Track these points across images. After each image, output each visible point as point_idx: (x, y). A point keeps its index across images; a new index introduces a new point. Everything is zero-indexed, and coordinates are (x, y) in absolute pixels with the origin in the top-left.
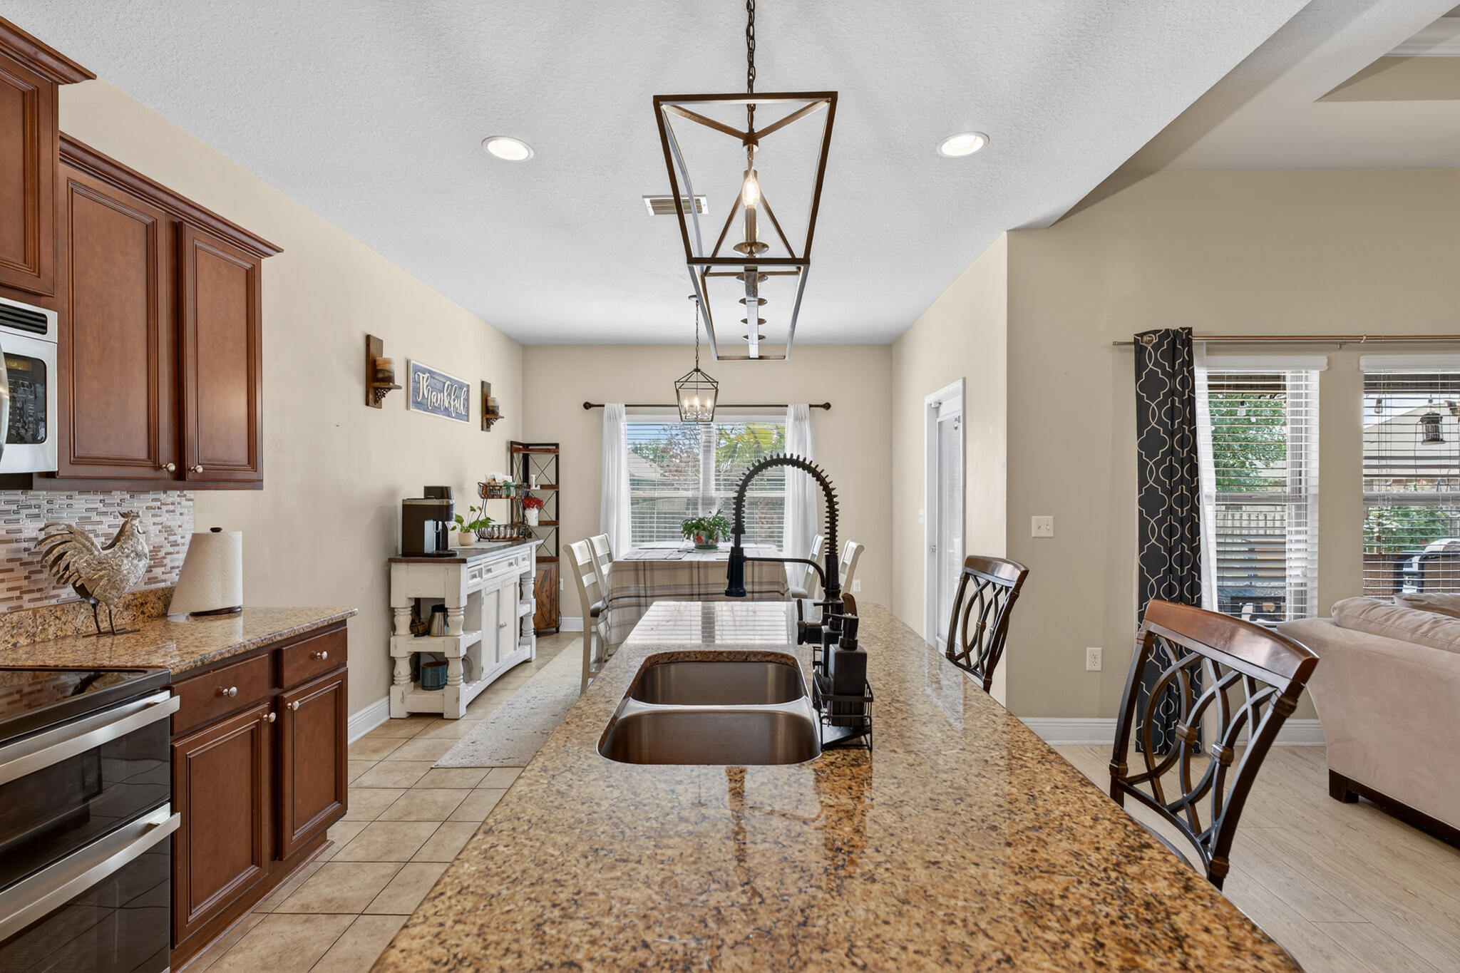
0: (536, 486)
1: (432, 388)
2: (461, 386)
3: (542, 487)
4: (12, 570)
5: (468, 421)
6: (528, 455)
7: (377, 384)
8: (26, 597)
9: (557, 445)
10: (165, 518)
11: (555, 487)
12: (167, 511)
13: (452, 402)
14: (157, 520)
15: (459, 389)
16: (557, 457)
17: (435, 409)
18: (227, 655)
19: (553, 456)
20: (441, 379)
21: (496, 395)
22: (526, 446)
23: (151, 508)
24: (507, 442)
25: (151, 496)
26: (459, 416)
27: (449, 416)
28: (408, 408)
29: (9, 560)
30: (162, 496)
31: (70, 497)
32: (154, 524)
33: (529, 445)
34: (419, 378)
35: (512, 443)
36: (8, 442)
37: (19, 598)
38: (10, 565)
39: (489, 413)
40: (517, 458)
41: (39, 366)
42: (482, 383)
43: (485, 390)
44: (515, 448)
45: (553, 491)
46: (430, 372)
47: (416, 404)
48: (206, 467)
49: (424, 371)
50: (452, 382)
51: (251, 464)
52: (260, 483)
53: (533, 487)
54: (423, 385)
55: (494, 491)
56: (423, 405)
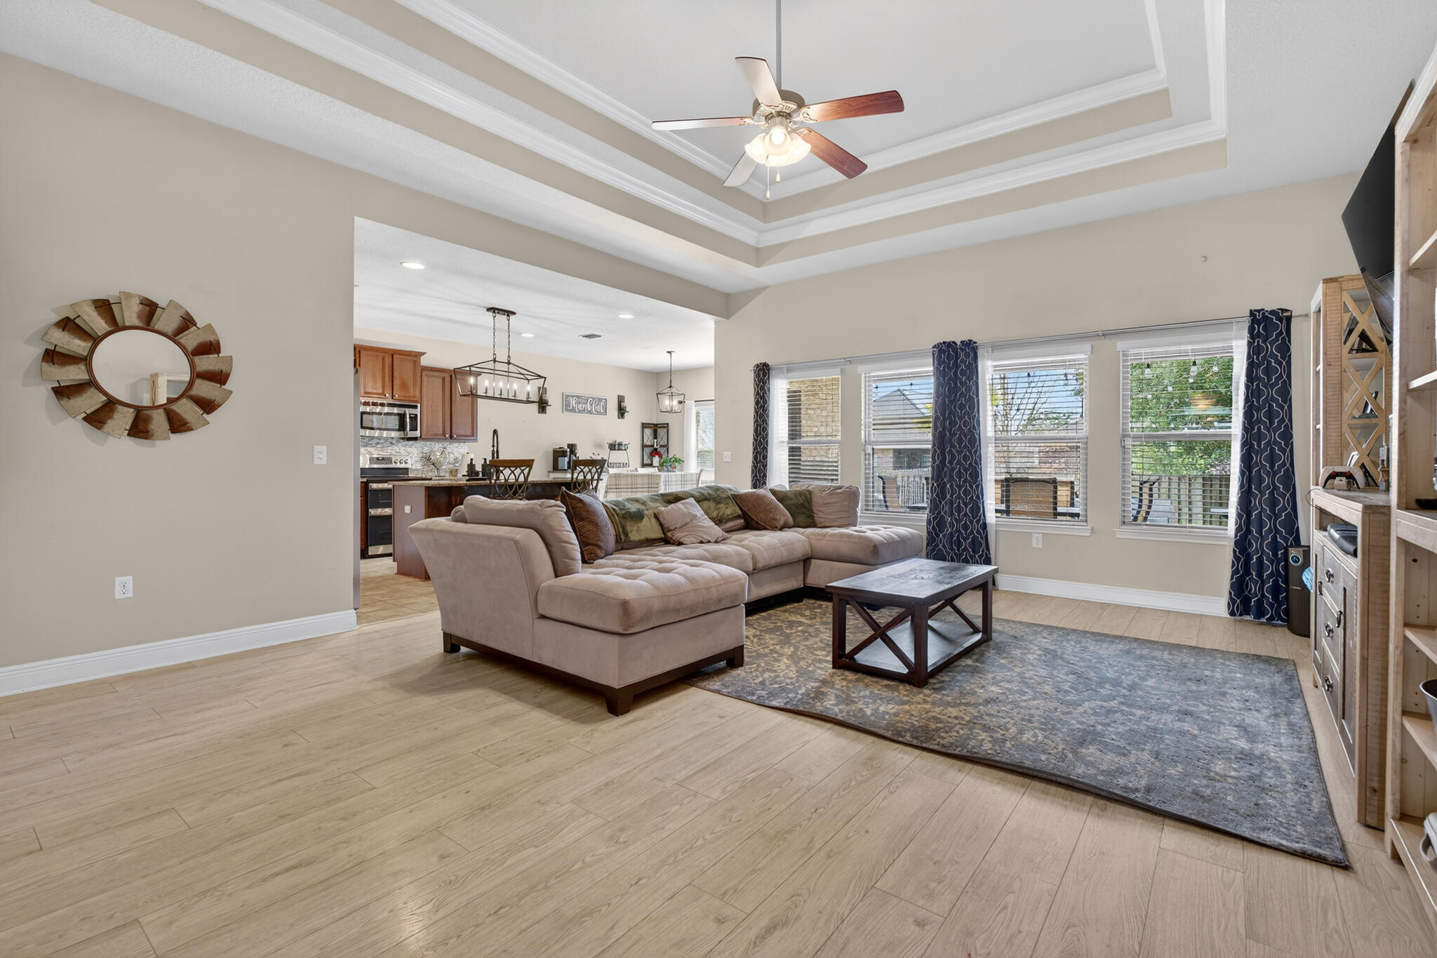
0: (657, 445)
1: (577, 403)
2: (600, 400)
3: (661, 446)
5: (606, 415)
6: (656, 430)
7: (542, 405)
8: (426, 466)
9: (668, 424)
10: (459, 450)
11: (667, 446)
12: (460, 448)
13: (594, 408)
14: (457, 450)
16: (668, 430)
17: (583, 411)
19: (665, 430)
20: (585, 398)
21: (626, 404)
22: (656, 425)
23: (456, 447)
24: (641, 423)
25: (456, 443)
26: (598, 413)
27: (592, 414)
28: (563, 412)
29: (423, 456)
30: (458, 444)
31: (436, 443)
32: (456, 452)
34: (570, 400)
35: (643, 424)
36: (408, 431)
37: (424, 466)
38: (423, 458)
39: (622, 411)
40: (648, 432)
41: (416, 415)
42: (618, 396)
43: (621, 400)
44: (644, 426)
45: (665, 448)
46: (577, 396)
47: (567, 410)
48: (457, 436)
49: (573, 396)
50: (594, 399)
51: (473, 435)
52: (476, 440)
53: (655, 446)
54: (573, 402)
55: (613, 447)
56: (573, 410)
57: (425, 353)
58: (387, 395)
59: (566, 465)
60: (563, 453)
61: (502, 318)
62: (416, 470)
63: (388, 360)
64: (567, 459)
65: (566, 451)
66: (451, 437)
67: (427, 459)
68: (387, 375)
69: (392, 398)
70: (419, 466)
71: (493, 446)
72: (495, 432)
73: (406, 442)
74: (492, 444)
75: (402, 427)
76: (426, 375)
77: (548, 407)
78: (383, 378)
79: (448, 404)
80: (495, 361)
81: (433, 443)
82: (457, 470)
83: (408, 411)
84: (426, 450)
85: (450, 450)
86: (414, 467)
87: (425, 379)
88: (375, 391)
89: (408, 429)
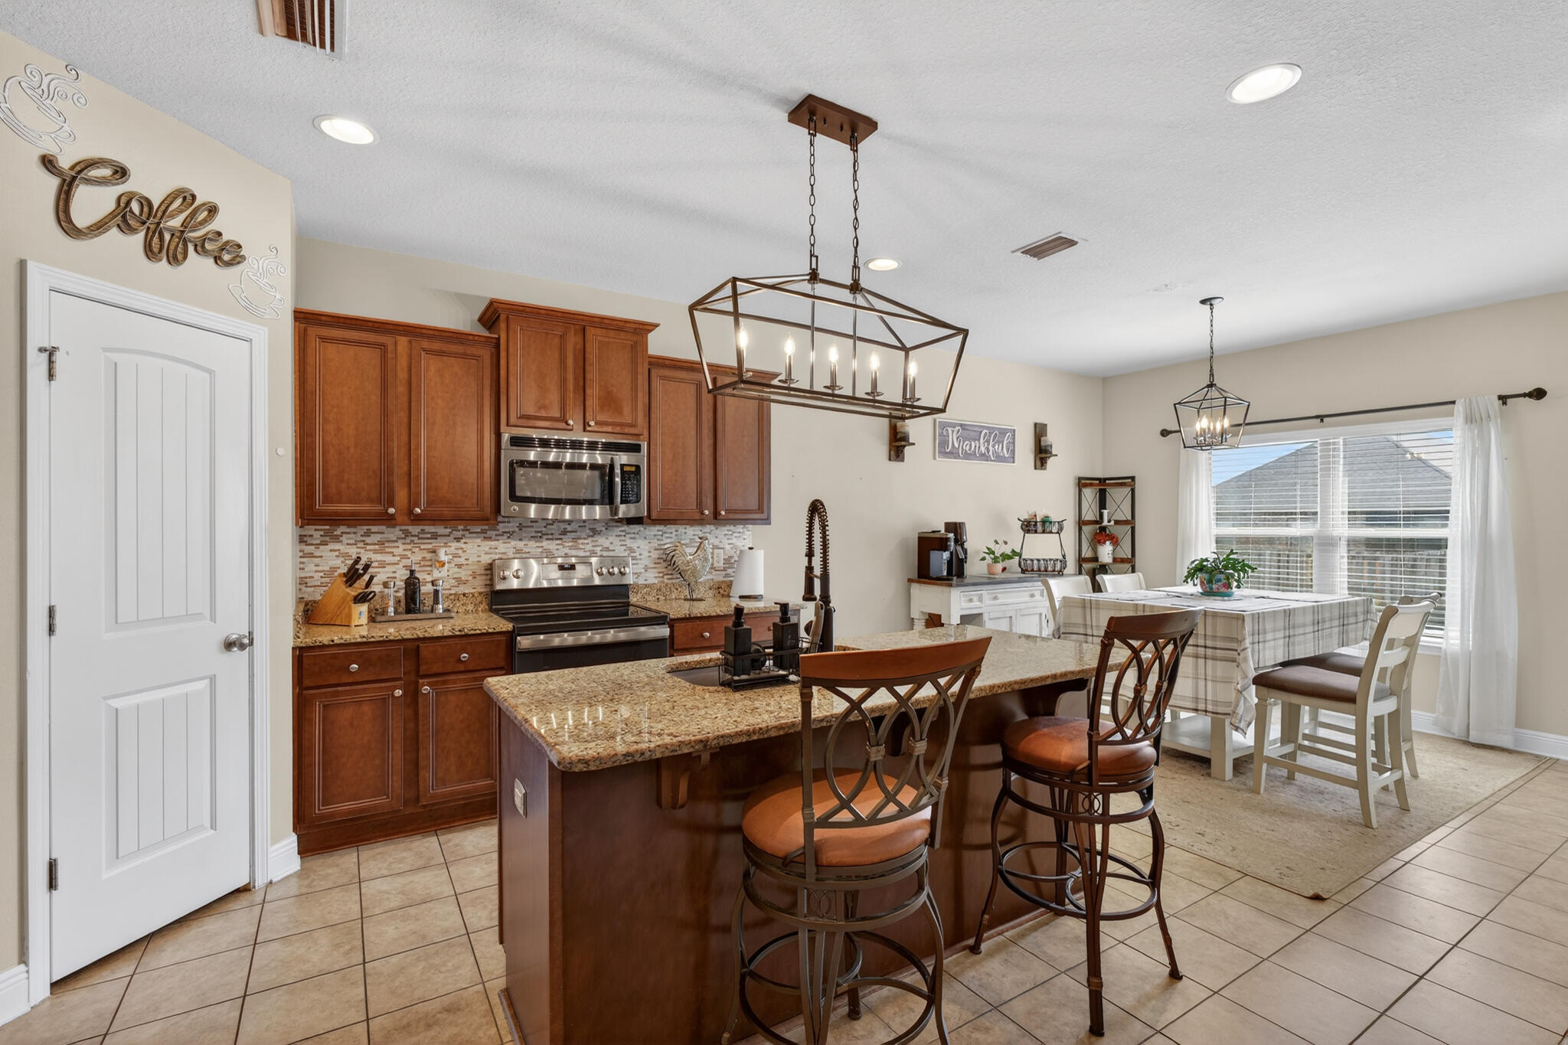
0: (1109, 521)
1: (961, 438)
2: (1003, 432)
3: (1117, 522)
4: (659, 563)
5: (1014, 462)
6: (1105, 490)
7: (897, 444)
8: (666, 577)
9: (1133, 478)
10: (734, 541)
11: (1131, 523)
12: (736, 537)
13: (991, 448)
14: (730, 541)
15: (1002, 435)
16: (1133, 491)
17: (968, 456)
18: (704, 615)
19: (1128, 490)
20: (976, 429)
21: (1051, 438)
22: (1102, 481)
23: (727, 534)
24: (1076, 478)
25: (728, 527)
26: (1000, 459)
27: (987, 460)
28: (935, 459)
29: (658, 558)
30: (732, 528)
31: (685, 528)
32: (729, 544)
33: (1105, 479)
34: (948, 433)
35: (1080, 479)
36: (621, 503)
37: (663, 577)
38: (659, 561)
39: (1042, 454)
40: (1089, 494)
41: (638, 467)
42: (1036, 424)
43: (1040, 431)
44: (1082, 483)
45: (1129, 527)
46: (961, 425)
47: (944, 454)
48: (728, 511)
49: (953, 425)
50: (991, 430)
51: (760, 509)
52: (767, 521)
53: (1105, 523)
54: (953, 437)
55: (1029, 526)
56: (953, 454)
57: (656, 326)
58: (571, 422)
59: (945, 567)
60: (941, 544)
61: (831, 149)
62: (646, 586)
63: (573, 341)
64: (946, 555)
65: (947, 539)
66: (716, 515)
67: (669, 562)
68: (570, 377)
69: (585, 430)
70: (652, 577)
71: (810, 554)
72: (816, 509)
73: (625, 528)
74: (804, 549)
75: (608, 498)
76: (662, 378)
77: (907, 449)
78: (563, 382)
79: (707, 442)
80: (814, 277)
81: (681, 529)
82: (730, 585)
83: (623, 458)
84: (667, 543)
85: (716, 542)
86: (641, 581)
87: (657, 383)
88: (543, 414)
89: (619, 500)
